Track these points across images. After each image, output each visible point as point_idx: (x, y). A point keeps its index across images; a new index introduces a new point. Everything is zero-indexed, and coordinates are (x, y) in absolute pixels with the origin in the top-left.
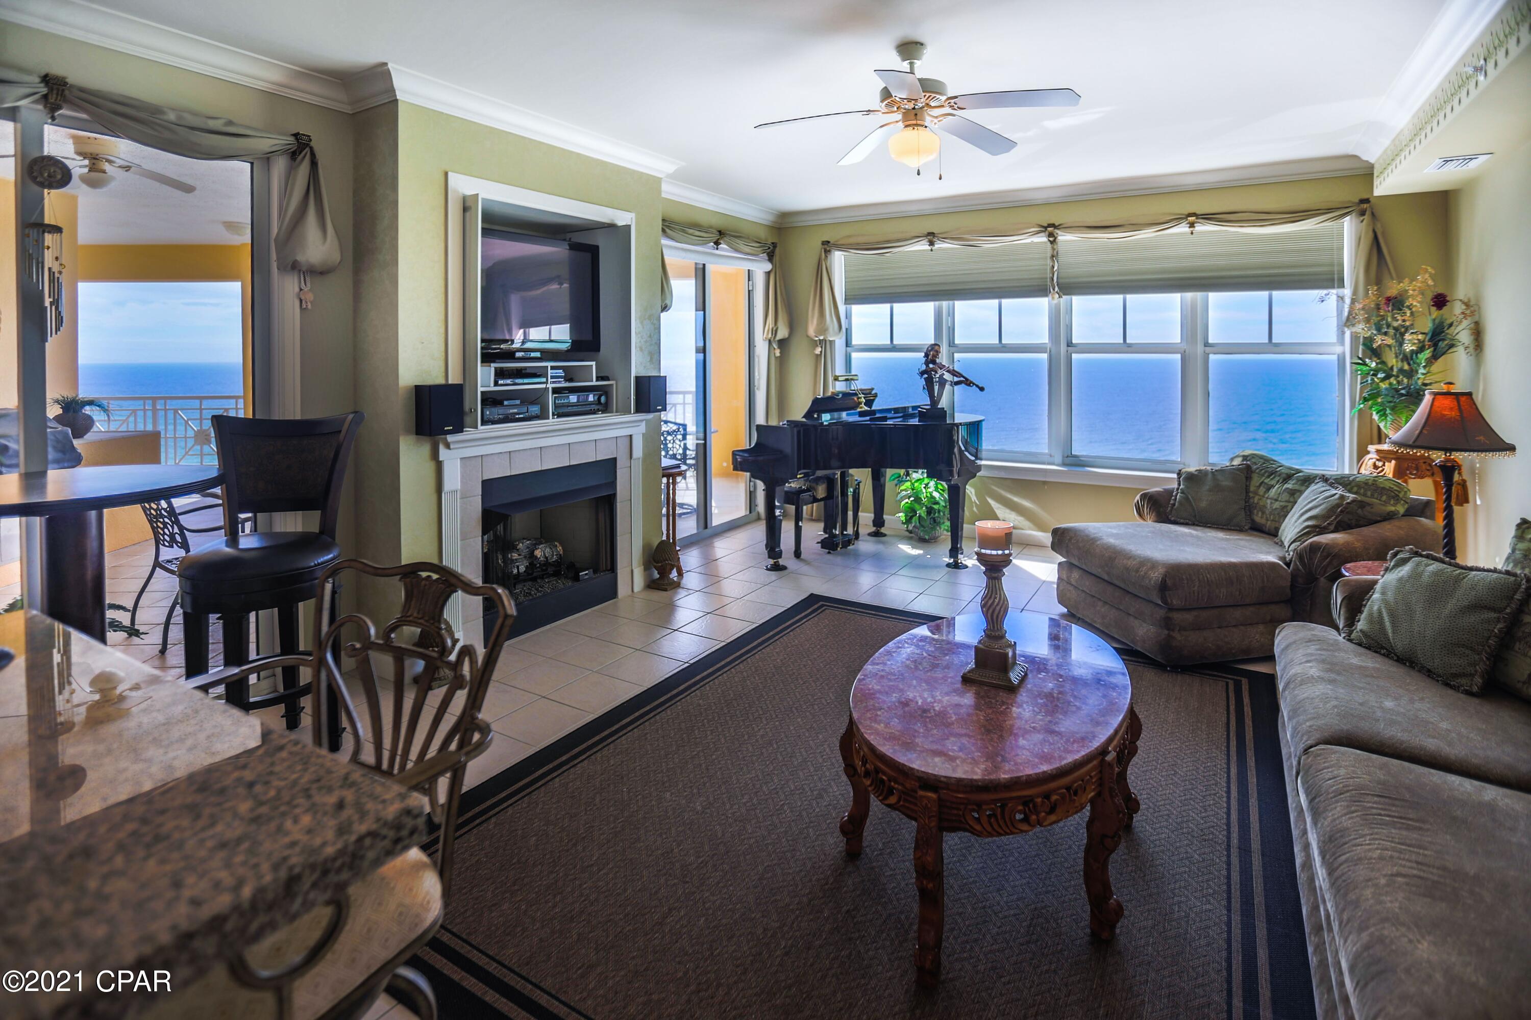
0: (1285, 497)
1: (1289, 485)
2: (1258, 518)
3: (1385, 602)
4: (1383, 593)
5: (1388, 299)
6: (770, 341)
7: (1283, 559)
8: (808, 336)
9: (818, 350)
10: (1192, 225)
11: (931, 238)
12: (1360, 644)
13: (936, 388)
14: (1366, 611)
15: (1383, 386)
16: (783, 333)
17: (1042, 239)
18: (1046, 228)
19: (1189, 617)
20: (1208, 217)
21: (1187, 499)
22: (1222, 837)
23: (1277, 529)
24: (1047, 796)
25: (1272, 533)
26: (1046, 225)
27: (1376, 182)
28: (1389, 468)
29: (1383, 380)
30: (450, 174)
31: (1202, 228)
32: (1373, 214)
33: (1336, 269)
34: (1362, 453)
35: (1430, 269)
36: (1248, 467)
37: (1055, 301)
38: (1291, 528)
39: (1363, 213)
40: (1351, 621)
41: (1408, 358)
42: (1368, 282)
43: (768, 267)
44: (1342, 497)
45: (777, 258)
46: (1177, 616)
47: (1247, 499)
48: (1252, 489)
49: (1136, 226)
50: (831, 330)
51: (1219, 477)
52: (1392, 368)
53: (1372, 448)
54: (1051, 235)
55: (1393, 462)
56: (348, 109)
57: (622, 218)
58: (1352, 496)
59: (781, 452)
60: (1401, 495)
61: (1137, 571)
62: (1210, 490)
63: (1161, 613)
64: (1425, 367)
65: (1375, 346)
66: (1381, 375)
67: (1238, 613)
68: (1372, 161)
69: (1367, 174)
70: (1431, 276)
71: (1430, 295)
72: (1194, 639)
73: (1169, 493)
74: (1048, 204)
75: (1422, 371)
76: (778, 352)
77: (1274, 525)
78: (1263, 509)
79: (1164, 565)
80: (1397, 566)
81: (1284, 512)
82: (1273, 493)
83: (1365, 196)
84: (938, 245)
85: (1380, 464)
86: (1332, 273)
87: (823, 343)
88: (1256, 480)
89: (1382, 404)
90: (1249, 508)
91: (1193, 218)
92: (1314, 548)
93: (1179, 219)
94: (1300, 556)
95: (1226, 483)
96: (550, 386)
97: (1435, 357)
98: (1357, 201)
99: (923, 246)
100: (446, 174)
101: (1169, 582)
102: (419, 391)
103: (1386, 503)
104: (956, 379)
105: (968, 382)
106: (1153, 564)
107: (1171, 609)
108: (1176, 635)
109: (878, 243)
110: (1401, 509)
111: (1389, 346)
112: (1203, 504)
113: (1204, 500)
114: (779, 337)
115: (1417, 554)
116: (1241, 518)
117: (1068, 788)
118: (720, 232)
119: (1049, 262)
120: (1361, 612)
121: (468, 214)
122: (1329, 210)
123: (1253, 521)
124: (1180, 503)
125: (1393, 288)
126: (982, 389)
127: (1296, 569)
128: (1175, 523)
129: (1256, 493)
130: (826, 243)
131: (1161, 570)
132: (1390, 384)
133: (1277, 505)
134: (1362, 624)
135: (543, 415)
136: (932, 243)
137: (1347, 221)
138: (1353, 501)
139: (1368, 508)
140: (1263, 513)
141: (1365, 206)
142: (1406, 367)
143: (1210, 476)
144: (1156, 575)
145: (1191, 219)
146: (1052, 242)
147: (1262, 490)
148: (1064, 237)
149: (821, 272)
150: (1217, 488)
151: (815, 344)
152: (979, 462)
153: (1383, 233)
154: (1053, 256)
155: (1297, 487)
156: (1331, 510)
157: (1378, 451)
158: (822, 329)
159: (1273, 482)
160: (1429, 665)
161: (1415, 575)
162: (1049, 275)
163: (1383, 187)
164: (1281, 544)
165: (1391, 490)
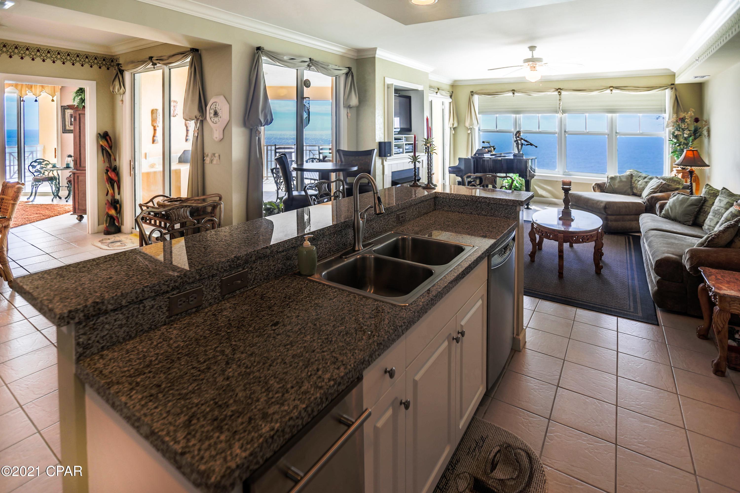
0: (644, 184)
1: (646, 180)
2: (635, 191)
3: (670, 206)
4: (669, 204)
5: (680, 119)
6: (451, 128)
7: (643, 202)
8: (465, 126)
9: (469, 132)
10: (611, 90)
11: (513, 91)
12: (662, 217)
13: (520, 146)
14: (664, 209)
15: (678, 148)
16: (456, 125)
17: (556, 93)
18: (557, 89)
19: (613, 217)
20: (617, 88)
21: (611, 185)
22: (625, 261)
23: (641, 194)
24: (587, 236)
25: (640, 196)
26: (557, 88)
27: (676, 79)
28: (680, 176)
29: (678, 146)
30: (386, 78)
31: (615, 91)
32: (676, 89)
33: (663, 107)
34: (672, 171)
35: (693, 110)
36: (632, 175)
37: (561, 116)
38: (645, 193)
39: (672, 89)
40: (661, 212)
41: (686, 139)
42: (674, 113)
43: (450, 100)
44: (662, 182)
45: (453, 97)
46: (609, 217)
47: (631, 185)
48: (633, 181)
49: (591, 90)
50: (475, 124)
51: (622, 178)
52: (681, 142)
53: (674, 169)
54: (559, 92)
55: (681, 174)
56: (356, 58)
57: (420, 88)
58: (664, 182)
59: (460, 168)
60: (681, 182)
61: (596, 204)
62: (619, 182)
63: (605, 216)
64: (692, 142)
65: (675, 135)
66: (677, 145)
67: (628, 217)
68: (675, 72)
69: (673, 75)
70: (693, 112)
71: (694, 118)
72: (615, 224)
73: (605, 183)
74: (558, 81)
75: (690, 143)
76: (453, 132)
77: (640, 193)
78: (636, 188)
79: (605, 202)
80: (673, 197)
81: (643, 189)
82: (640, 183)
83: (673, 83)
84: (516, 94)
85: (677, 174)
86: (662, 108)
87: (471, 129)
88: (634, 179)
89: (678, 154)
90: (632, 188)
91: (612, 88)
92: (652, 197)
93: (607, 88)
94: (648, 200)
95: (624, 179)
96: (405, 143)
97: (695, 139)
98: (670, 84)
99: (511, 94)
100: (384, 78)
101: (607, 206)
102: (380, 143)
103: (676, 185)
104: (527, 143)
105: (531, 145)
106: (602, 202)
107: (608, 215)
108: (609, 222)
109: (493, 93)
110: (681, 187)
111: (680, 135)
112: (616, 186)
113: (617, 184)
114: (454, 126)
115: (679, 193)
116: (629, 191)
117: (591, 235)
118: (438, 89)
119: (558, 102)
120: (663, 209)
121: (389, 89)
122: (660, 87)
123: (633, 192)
124: (608, 186)
125: (682, 115)
126: (536, 147)
127: (647, 204)
128: (607, 192)
129: (634, 183)
130: (472, 92)
131: (605, 203)
132: (680, 148)
133: (641, 186)
134: (663, 212)
135: (403, 153)
136: (514, 94)
137: (667, 90)
138: (665, 183)
139: (670, 186)
140: (637, 189)
141: (673, 86)
142: (686, 142)
143: (618, 178)
144: (603, 205)
145: (611, 88)
146: (559, 95)
147: (636, 182)
148: (563, 93)
149: (470, 103)
150: (621, 181)
151: (468, 129)
152: (535, 174)
153: (679, 96)
154: (560, 100)
155: (648, 181)
156: (658, 186)
157: (677, 170)
158: (472, 124)
159: (640, 179)
160: (679, 220)
161: (678, 199)
162: (558, 106)
163: (678, 81)
164: (643, 198)
165: (677, 181)
